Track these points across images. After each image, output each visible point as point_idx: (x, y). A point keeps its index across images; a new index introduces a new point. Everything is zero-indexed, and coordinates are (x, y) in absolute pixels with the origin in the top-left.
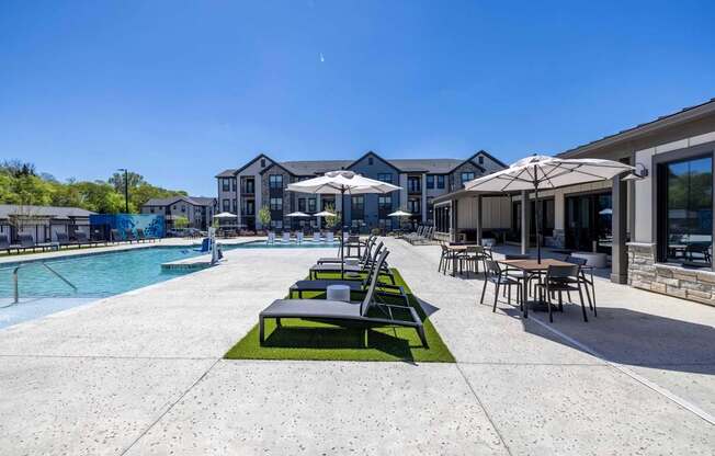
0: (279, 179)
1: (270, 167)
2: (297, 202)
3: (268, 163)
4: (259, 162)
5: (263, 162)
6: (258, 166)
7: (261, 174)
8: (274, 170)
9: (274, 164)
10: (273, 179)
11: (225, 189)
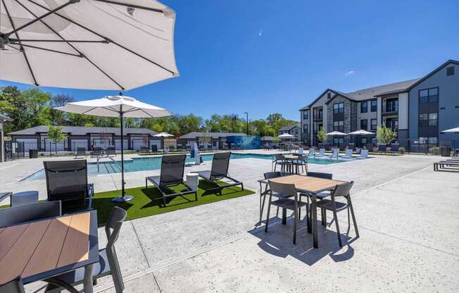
0: (341, 106)
1: (334, 98)
2: (359, 122)
3: (332, 95)
4: (326, 95)
5: (329, 95)
6: (325, 99)
7: (327, 104)
8: (337, 100)
9: (337, 94)
10: (336, 107)
11: (305, 117)
